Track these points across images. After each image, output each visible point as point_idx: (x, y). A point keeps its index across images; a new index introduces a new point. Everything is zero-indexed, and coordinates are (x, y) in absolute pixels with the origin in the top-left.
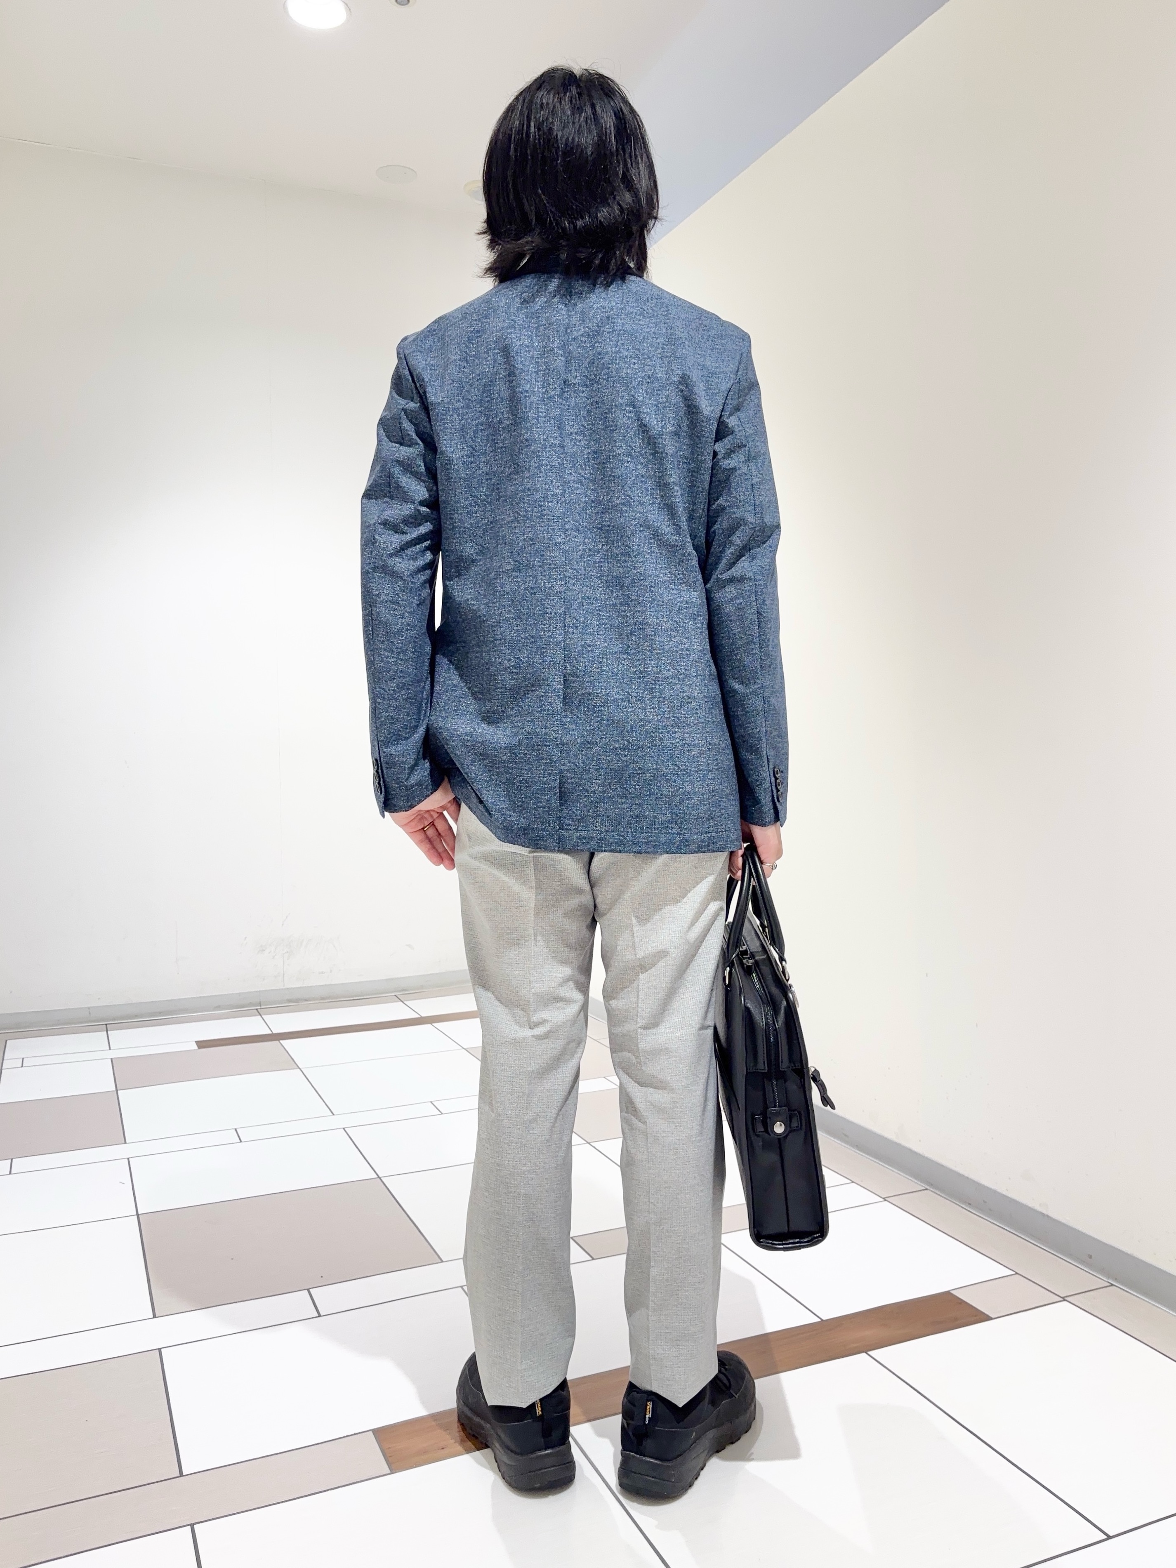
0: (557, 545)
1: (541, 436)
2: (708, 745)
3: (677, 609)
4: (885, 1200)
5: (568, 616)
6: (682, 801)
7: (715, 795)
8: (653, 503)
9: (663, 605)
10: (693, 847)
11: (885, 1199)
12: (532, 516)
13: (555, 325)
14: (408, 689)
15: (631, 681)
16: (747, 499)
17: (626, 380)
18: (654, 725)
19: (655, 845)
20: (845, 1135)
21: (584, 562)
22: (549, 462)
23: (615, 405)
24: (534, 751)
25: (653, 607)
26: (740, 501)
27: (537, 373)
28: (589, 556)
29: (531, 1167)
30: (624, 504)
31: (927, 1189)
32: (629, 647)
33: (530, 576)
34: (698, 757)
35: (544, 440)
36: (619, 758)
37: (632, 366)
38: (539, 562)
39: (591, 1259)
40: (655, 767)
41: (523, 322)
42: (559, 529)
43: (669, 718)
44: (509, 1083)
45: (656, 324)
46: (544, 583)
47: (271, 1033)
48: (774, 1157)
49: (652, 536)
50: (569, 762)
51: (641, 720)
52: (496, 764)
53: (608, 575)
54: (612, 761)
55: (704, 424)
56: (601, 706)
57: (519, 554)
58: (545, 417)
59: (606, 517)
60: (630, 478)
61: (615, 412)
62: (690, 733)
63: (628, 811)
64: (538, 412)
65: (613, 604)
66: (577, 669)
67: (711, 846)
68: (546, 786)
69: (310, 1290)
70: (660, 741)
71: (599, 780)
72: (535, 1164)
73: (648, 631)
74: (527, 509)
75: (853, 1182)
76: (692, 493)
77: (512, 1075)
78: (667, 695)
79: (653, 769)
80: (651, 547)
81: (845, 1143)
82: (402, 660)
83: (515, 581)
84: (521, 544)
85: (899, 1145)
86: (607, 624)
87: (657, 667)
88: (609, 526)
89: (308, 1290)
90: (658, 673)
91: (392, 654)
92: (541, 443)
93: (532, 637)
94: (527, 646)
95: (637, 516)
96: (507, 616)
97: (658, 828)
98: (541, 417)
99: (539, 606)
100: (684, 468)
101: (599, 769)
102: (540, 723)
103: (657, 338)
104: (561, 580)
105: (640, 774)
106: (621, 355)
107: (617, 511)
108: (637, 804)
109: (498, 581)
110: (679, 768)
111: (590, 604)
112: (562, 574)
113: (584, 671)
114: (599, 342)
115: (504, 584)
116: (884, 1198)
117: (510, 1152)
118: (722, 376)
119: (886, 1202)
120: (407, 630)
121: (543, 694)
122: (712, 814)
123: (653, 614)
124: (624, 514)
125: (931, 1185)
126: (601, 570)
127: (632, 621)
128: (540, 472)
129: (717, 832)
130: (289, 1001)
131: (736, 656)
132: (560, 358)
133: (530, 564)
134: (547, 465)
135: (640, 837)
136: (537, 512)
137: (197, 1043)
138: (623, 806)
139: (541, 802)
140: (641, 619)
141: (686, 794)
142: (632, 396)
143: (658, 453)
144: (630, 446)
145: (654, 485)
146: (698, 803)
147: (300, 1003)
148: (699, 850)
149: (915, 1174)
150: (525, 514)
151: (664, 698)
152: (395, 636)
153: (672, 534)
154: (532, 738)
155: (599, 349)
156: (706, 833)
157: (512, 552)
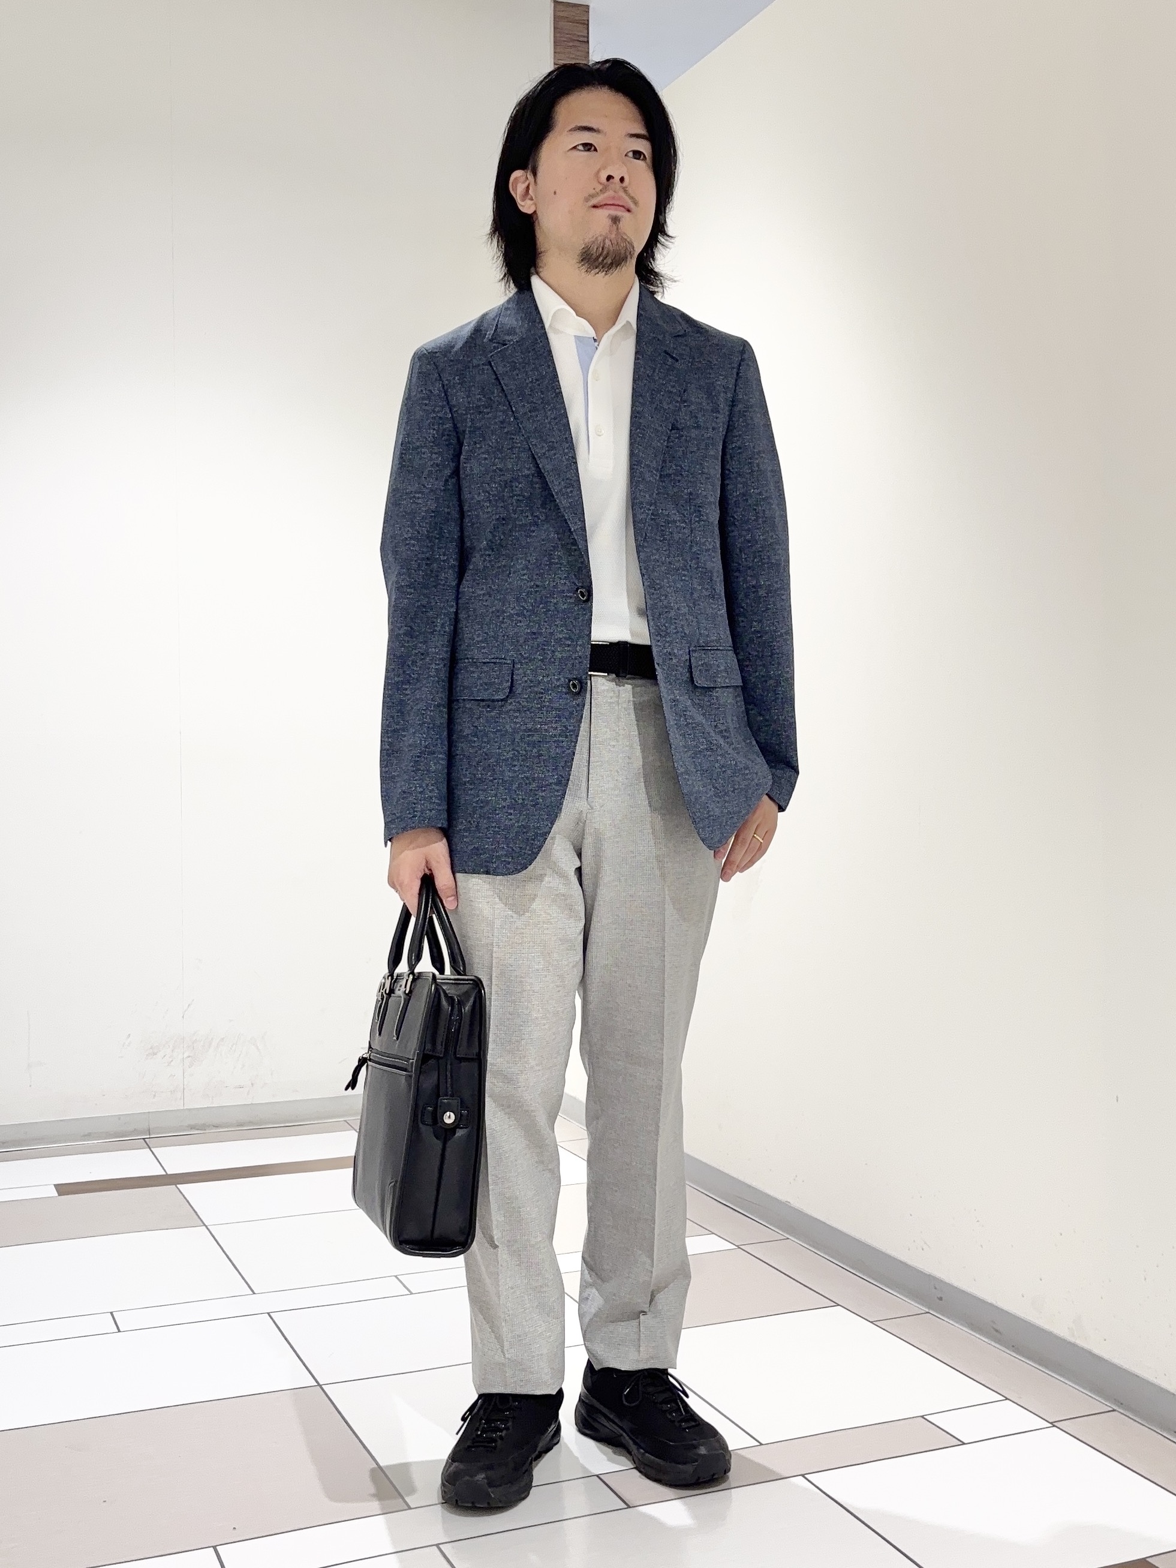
4: (1054, 1426)
11: (1053, 1424)
20: (997, 1331)
31: (1114, 1410)
39: (626, 1507)
47: (164, 1173)
69: (217, 1547)
75: (1007, 1399)
81: (996, 1342)
85: (1074, 1345)
89: (215, 1548)
116: (1051, 1423)
119: (1054, 1428)
125: (1121, 1405)
130: (192, 1127)
137: (57, 1186)
147: (207, 1131)
149: (1098, 1389)
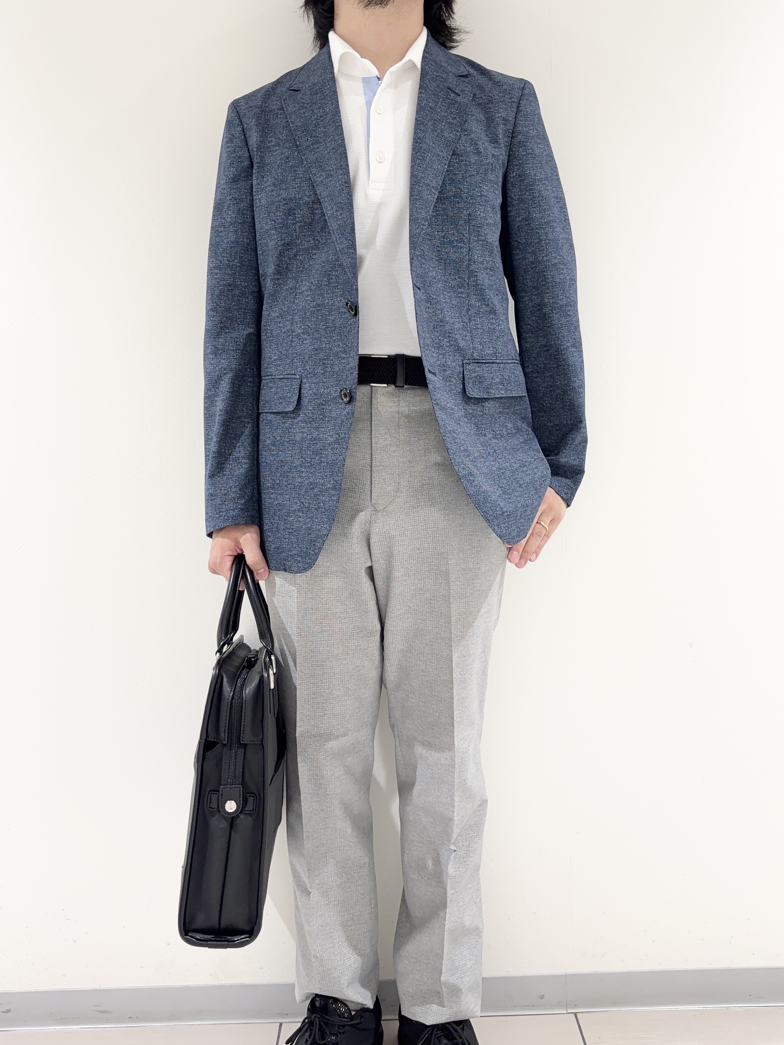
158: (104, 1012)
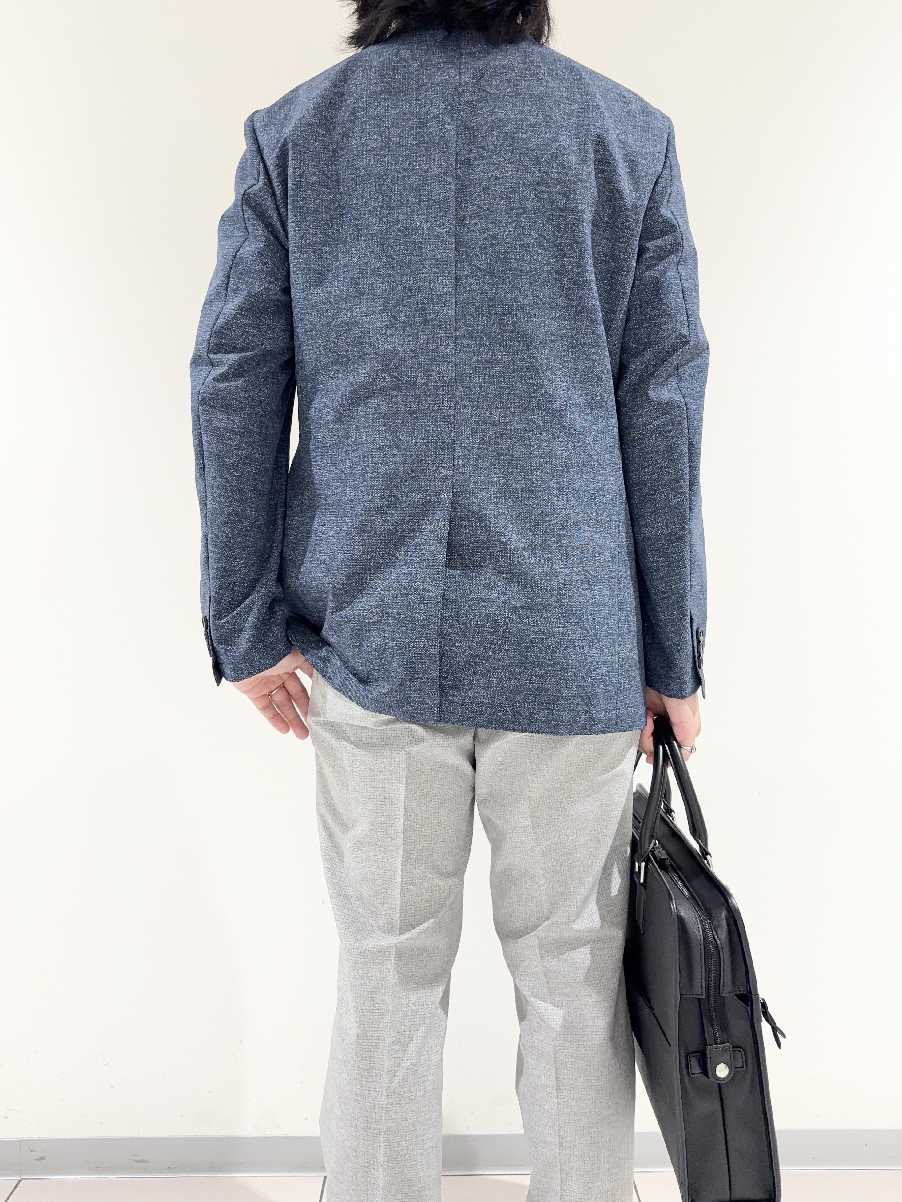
0: (445, 358)
1: (425, 225)
2: (620, 604)
3: (591, 439)
5: (458, 445)
6: (589, 671)
7: (625, 664)
8: (568, 306)
9: (575, 434)
10: (599, 726)
12: (413, 321)
13: (440, 86)
14: (246, 536)
15: (535, 525)
16: (679, 307)
17: (536, 153)
18: (562, 579)
19: (556, 725)
21: (479, 377)
22: (434, 256)
23: (524, 184)
24: (409, 609)
25: (562, 436)
26: (671, 309)
27: (418, 145)
28: (485, 369)
29: (395, 1098)
30: (532, 306)
32: (533, 483)
33: (412, 396)
34: (607, 619)
35: (428, 229)
36: (520, 619)
37: (542, 135)
38: (423, 378)
40: (561, 631)
41: (401, 84)
42: (448, 337)
43: (579, 571)
44: (370, 999)
45: (568, 89)
46: (429, 404)
48: (712, 1105)
49: (565, 347)
50: (459, 624)
51: (547, 574)
52: (366, 626)
53: (509, 394)
54: (511, 622)
55: (630, 213)
56: (499, 556)
57: (397, 368)
58: (428, 201)
59: (509, 320)
60: (541, 275)
61: (523, 192)
62: (600, 591)
63: (526, 683)
64: (421, 196)
65: (515, 429)
66: (469, 511)
67: (620, 724)
68: (423, 653)
70: (568, 599)
71: (494, 645)
72: (399, 1094)
73: (556, 464)
74: (408, 313)
76: (611, 298)
77: (372, 991)
78: (577, 544)
79: (559, 634)
80: (565, 361)
82: (238, 500)
83: (394, 402)
84: (399, 355)
86: (506, 455)
87: (565, 509)
88: (512, 332)
90: (567, 517)
91: (225, 492)
92: (423, 233)
93: (413, 471)
94: (406, 481)
95: (546, 322)
96: (381, 444)
97: (561, 705)
98: (424, 201)
99: (422, 433)
100: (602, 268)
101: (495, 631)
102: (419, 576)
103: (571, 105)
104: (450, 400)
105: (543, 639)
106: (529, 123)
107: (524, 313)
108: (538, 675)
109: (372, 401)
110: (588, 632)
111: (486, 431)
112: (450, 393)
113: (478, 514)
114: (499, 107)
115: (378, 405)
117: (371, 1080)
118: (650, 158)
120: (244, 464)
121: (423, 541)
122: (620, 687)
123: (562, 444)
124: (532, 319)
126: (500, 387)
127: (536, 452)
128: (424, 267)
129: (626, 708)
131: (661, 495)
132: (446, 126)
133: (411, 380)
134: (431, 259)
135: (538, 715)
136: (420, 317)
138: (520, 677)
139: (417, 672)
140: (547, 450)
141: (595, 663)
142: (545, 172)
143: (578, 243)
144: (541, 235)
145: (570, 282)
146: (607, 673)
148: (606, 730)
150: (405, 319)
151: (573, 547)
152: (229, 470)
153: (590, 345)
154: (408, 594)
155: (500, 116)
156: (615, 709)
157: (388, 366)
158: (142, 1161)
